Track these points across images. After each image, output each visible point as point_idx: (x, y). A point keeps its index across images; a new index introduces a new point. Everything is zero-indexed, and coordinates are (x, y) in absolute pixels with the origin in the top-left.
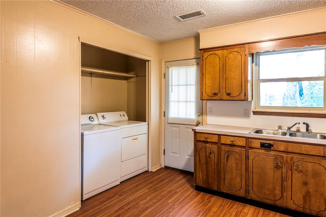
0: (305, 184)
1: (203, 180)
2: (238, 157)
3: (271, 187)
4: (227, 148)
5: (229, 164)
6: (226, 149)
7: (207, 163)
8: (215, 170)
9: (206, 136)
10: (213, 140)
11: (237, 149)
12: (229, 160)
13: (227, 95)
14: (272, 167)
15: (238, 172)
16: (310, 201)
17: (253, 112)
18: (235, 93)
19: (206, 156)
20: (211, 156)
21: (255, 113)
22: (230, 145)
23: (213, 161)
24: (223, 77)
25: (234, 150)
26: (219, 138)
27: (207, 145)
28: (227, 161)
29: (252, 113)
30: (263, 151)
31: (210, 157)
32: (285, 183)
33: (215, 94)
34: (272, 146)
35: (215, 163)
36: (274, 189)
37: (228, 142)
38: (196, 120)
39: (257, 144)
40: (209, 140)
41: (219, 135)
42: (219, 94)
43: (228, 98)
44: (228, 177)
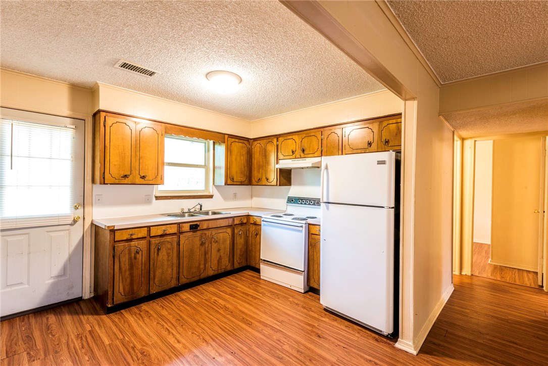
0: (219, 250)
1: (124, 293)
2: (169, 246)
3: (197, 264)
4: (157, 240)
5: (160, 257)
6: (157, 242)
7: (131, 267)
8: (143, 272)
9: (131, 232)
10: (140, 235)
11: (168, 238)
12: (160, 253)
13: (141, 178)
14: (199, 245)
15: (169, 263)
16: (221, 263)
17: (156, 197)
18: (150, 176)
19: (130, 259)
20: (138, 256)
21: (157, 198)
22: (161, 236)
23: (140, 262)
24: (136, 155)
25: (165, 240)
26: (149, 231)
27: (133, 243)
28: (158, 254)
29: (154, 198)
30: (191, 233)
31: (135, 258)
32: (207, 256)
33: (125, 176)
34: (198, 226)
35: (143, 262)
36: (200, 265)
37: (160, 233)
38: (73, 215)
39: (186, 228)
40: (134, 237)
41: (149, 227)
42: (130, 177)
43: (142, 181)
44: (158, 272)
